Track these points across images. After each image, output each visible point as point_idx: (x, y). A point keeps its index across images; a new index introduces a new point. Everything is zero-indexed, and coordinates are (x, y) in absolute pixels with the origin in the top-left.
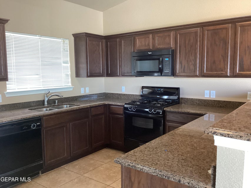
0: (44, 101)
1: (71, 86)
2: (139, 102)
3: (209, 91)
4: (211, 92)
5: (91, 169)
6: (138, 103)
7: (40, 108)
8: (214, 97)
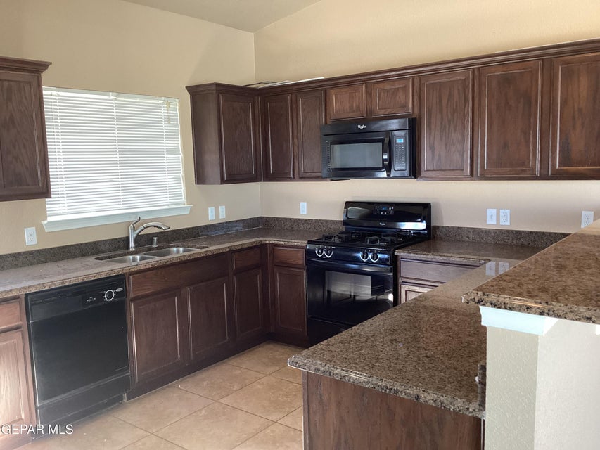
0: (128, 238)
1: (186, 205)
2: (340, 238)
3: (495, 210)
4: (502, 211)
5: (236, 387)
6: (337, 240)
7: (119, 255)
8: (508, 223)
